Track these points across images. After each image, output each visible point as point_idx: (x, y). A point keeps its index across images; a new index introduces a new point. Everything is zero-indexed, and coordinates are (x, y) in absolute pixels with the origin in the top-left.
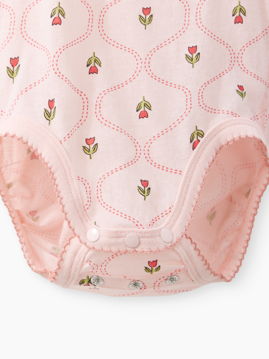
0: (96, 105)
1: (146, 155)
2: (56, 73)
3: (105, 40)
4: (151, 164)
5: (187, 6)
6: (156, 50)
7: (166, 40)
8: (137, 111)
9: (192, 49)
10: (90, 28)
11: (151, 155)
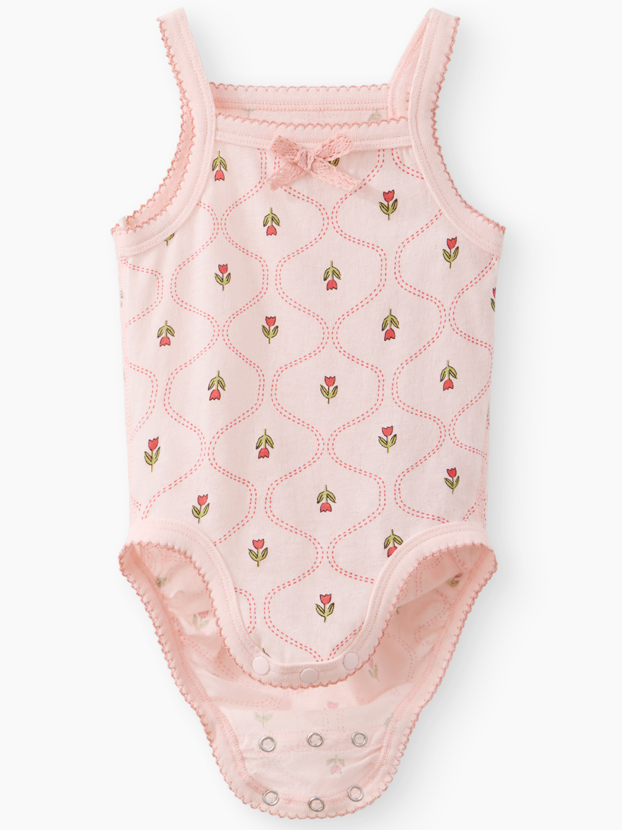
0: (266, 499)
1: (330, 559)
2: (212, 464)
3: (278, 412)
4: (336, 570)
5: (380, 376)
6: (341, 429)
7: (355, 419)
8: (318, 502)
9: (388, 431)
10: (261, 397)
11: (335, 559)
